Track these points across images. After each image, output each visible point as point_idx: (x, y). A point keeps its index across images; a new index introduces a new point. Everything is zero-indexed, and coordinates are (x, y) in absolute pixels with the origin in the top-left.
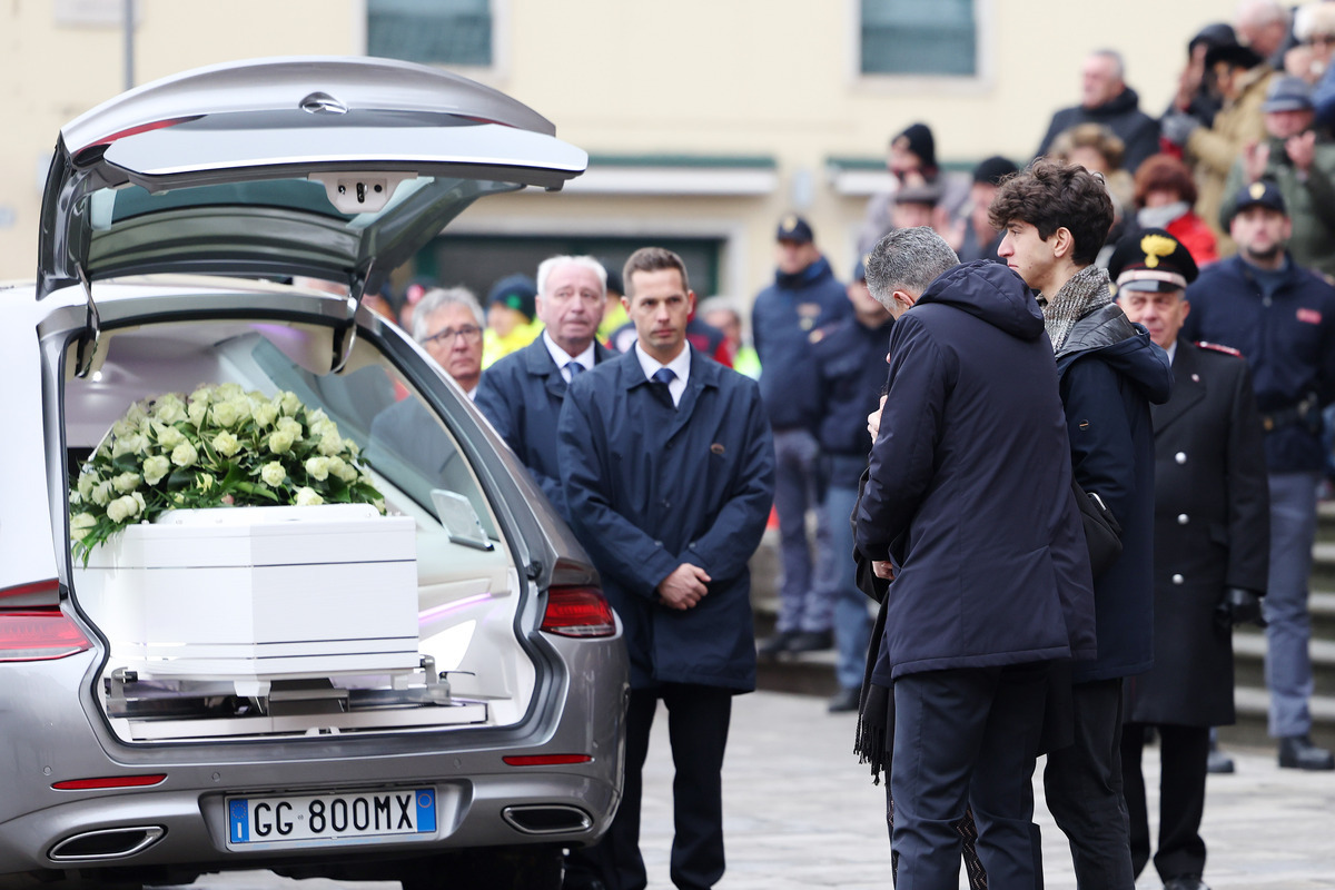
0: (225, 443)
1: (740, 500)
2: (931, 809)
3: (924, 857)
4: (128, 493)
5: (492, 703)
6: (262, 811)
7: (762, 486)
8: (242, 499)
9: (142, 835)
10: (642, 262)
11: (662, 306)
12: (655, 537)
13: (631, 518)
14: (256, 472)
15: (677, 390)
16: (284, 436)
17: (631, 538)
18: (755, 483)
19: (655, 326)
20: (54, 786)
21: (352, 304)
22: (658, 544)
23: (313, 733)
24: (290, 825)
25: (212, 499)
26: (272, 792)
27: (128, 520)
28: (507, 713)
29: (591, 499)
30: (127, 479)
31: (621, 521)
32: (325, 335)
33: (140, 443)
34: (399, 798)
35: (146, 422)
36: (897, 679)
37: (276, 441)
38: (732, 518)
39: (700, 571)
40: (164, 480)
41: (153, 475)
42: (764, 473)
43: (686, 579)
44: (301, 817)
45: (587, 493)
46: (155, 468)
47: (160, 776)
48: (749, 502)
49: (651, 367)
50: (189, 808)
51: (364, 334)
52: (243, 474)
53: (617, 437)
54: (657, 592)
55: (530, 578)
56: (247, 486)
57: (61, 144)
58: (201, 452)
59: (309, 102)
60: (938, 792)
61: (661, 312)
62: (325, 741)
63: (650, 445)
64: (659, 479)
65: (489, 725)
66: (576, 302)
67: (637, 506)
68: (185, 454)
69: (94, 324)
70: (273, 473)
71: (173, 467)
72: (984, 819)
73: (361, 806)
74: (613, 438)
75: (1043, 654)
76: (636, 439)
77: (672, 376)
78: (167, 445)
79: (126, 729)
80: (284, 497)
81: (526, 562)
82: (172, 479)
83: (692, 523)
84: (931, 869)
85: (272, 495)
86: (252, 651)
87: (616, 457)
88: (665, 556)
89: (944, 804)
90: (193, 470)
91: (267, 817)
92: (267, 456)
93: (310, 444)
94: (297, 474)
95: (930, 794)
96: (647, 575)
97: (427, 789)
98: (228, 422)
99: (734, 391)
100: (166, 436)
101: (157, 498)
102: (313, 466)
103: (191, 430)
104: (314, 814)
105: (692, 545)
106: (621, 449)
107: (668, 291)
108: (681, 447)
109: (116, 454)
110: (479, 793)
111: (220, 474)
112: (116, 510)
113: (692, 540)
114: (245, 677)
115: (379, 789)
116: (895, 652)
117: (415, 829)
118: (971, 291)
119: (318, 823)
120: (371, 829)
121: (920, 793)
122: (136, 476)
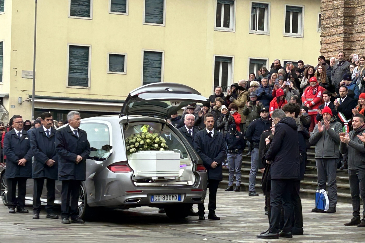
0: (148, 141)
1: (222, 152)
2: (277, 199)
3: (276, 207)
4: (133, 148)
5: (188, 182)
6: (156, 197)
7: (225, 150)
8: (151, 150)
9: (138, 200)
10: (208, 115)
11: (211, 122)
12: (209, 157)
13: (205, 154)
14: (153, 145)
15: (212, 135)
16: (157, 140)
17: (206, 157)
18: (223, 149)
19: (210, 125)
20: (126, 192)
21: (165, 121)
22: (210, 158)
23: (163, 185)
24: (160, 199)
25: (147, 149)
26: (157, 194)
27: (133, 152)
28: (191, 183)
29: (200, 151)
30: (132, 146)
31: (204, 155)
32: (161, 125)
33: (134, 140)
34: (176, 196)
35: (134, 137)
36: (272, 180)
37: (156, 141)
38: (221, 155)
39: (216, 162)
40: (139, 146)
41: (137, 145)
42: (225, 148)
43: (214, 163)
44: (161, 198)
45: (199, 150)
46: (137, 144)
47: (141, 191)
48: (223, 152)
49: (208, 131)
50: (146, 196)
51: (167, 125)
52: (151, 145)
53: (204, 142)
54: (210, 166)
55: (194, 163)
56: (152, 147)
57: (130, 94)
58: (144, 142)
59: (167, 89)
60: (278, 197)
61: (211, 123)
62: (165, 187)
63: (209, 143)
64: (210, 148)
65: (188, 185)
66: (190, 121)
67: (207, 152)
68: (142, 142)
69: (128, 122)
70: (156, 145)
71: (140, 144)
72: (284, 201)
73: (170, 197)
74: (203, 142)
75: (294, 178)
76: (206, 142)
77: (211, 133)
78: (139, 141)
79: (136, 184)
80: (158, 149)
81: (193, 160)
82: (140, 146)
83: (215, 155)
84: (277, 208)
85: (156, 149)
86: (156, 173)
87: (204, 145)
88: (211, 160)
89: (279, 199)
90: (143, 145)
91: (156, 198)
92: (155, 143)
93: (161, 141)
94: (160, 146)
95: (277, 197)
96: (209, 163)
97: (180, 195)
98: (148, 138)
99: (220, 135)
100: (138, 140)
101: (138, 149)
102: (162, 145)
103: (142, 139)
104: (163, 198)
105: (215, 159)
106: (204, 144)
107: (212, 120)
108: (213, 144)
109: (130, 142)
110: (187, 195)
111: (148, 145)
112: (131, 150)
113: (215, 158)
114: (154, 177)
115: (173, 194)
116: (272, 176)
117: (178, 200)
118: (288, 121)
119: (164, 199)
120: (171, 200)
121: (275, 197)
122: (134, 146)
